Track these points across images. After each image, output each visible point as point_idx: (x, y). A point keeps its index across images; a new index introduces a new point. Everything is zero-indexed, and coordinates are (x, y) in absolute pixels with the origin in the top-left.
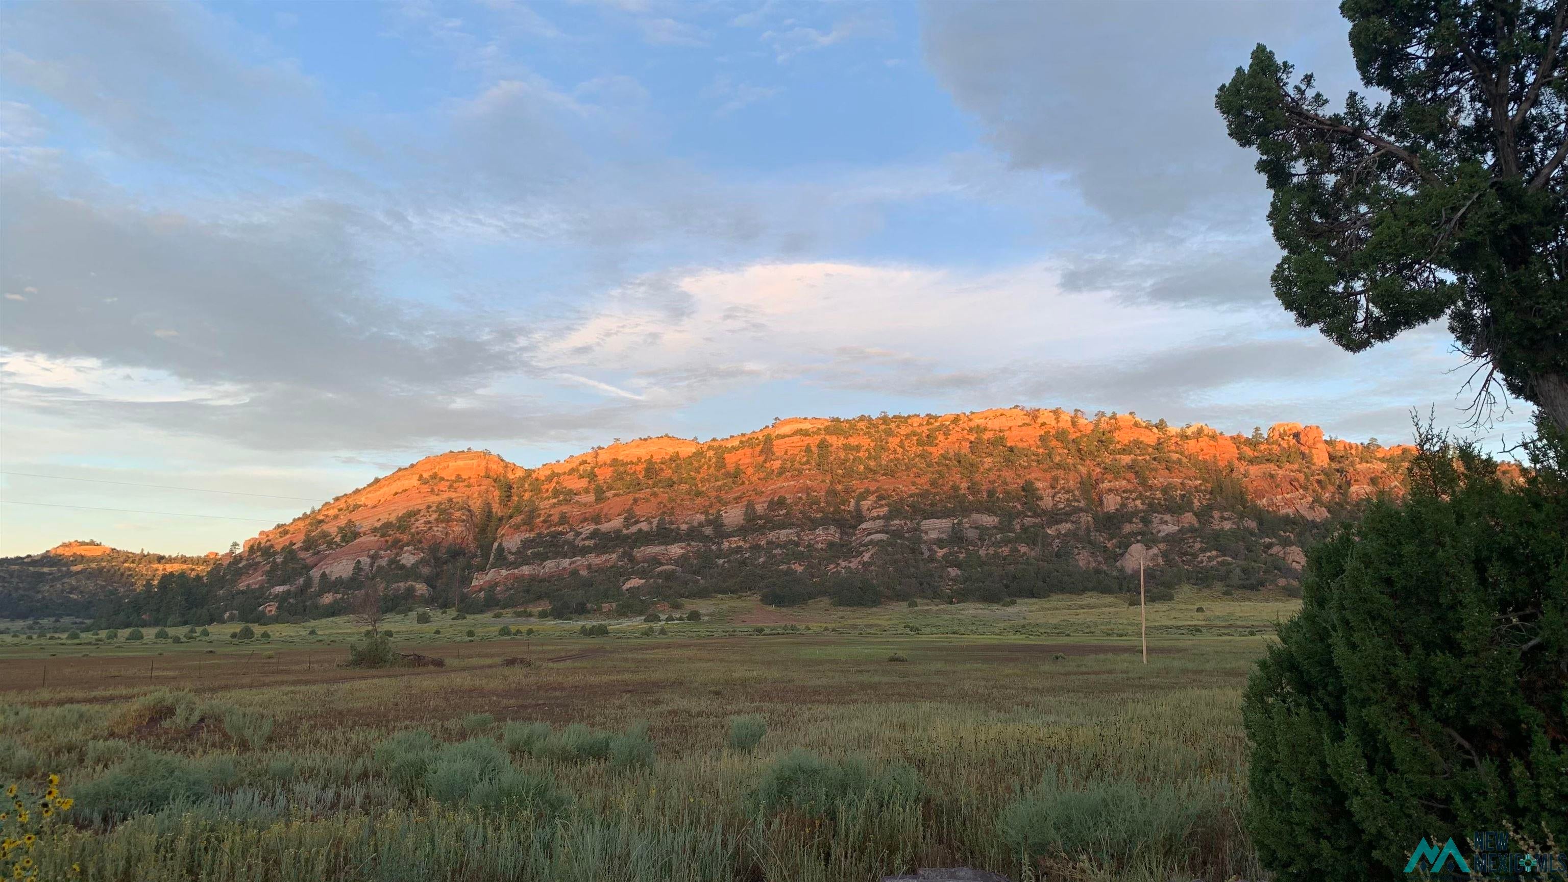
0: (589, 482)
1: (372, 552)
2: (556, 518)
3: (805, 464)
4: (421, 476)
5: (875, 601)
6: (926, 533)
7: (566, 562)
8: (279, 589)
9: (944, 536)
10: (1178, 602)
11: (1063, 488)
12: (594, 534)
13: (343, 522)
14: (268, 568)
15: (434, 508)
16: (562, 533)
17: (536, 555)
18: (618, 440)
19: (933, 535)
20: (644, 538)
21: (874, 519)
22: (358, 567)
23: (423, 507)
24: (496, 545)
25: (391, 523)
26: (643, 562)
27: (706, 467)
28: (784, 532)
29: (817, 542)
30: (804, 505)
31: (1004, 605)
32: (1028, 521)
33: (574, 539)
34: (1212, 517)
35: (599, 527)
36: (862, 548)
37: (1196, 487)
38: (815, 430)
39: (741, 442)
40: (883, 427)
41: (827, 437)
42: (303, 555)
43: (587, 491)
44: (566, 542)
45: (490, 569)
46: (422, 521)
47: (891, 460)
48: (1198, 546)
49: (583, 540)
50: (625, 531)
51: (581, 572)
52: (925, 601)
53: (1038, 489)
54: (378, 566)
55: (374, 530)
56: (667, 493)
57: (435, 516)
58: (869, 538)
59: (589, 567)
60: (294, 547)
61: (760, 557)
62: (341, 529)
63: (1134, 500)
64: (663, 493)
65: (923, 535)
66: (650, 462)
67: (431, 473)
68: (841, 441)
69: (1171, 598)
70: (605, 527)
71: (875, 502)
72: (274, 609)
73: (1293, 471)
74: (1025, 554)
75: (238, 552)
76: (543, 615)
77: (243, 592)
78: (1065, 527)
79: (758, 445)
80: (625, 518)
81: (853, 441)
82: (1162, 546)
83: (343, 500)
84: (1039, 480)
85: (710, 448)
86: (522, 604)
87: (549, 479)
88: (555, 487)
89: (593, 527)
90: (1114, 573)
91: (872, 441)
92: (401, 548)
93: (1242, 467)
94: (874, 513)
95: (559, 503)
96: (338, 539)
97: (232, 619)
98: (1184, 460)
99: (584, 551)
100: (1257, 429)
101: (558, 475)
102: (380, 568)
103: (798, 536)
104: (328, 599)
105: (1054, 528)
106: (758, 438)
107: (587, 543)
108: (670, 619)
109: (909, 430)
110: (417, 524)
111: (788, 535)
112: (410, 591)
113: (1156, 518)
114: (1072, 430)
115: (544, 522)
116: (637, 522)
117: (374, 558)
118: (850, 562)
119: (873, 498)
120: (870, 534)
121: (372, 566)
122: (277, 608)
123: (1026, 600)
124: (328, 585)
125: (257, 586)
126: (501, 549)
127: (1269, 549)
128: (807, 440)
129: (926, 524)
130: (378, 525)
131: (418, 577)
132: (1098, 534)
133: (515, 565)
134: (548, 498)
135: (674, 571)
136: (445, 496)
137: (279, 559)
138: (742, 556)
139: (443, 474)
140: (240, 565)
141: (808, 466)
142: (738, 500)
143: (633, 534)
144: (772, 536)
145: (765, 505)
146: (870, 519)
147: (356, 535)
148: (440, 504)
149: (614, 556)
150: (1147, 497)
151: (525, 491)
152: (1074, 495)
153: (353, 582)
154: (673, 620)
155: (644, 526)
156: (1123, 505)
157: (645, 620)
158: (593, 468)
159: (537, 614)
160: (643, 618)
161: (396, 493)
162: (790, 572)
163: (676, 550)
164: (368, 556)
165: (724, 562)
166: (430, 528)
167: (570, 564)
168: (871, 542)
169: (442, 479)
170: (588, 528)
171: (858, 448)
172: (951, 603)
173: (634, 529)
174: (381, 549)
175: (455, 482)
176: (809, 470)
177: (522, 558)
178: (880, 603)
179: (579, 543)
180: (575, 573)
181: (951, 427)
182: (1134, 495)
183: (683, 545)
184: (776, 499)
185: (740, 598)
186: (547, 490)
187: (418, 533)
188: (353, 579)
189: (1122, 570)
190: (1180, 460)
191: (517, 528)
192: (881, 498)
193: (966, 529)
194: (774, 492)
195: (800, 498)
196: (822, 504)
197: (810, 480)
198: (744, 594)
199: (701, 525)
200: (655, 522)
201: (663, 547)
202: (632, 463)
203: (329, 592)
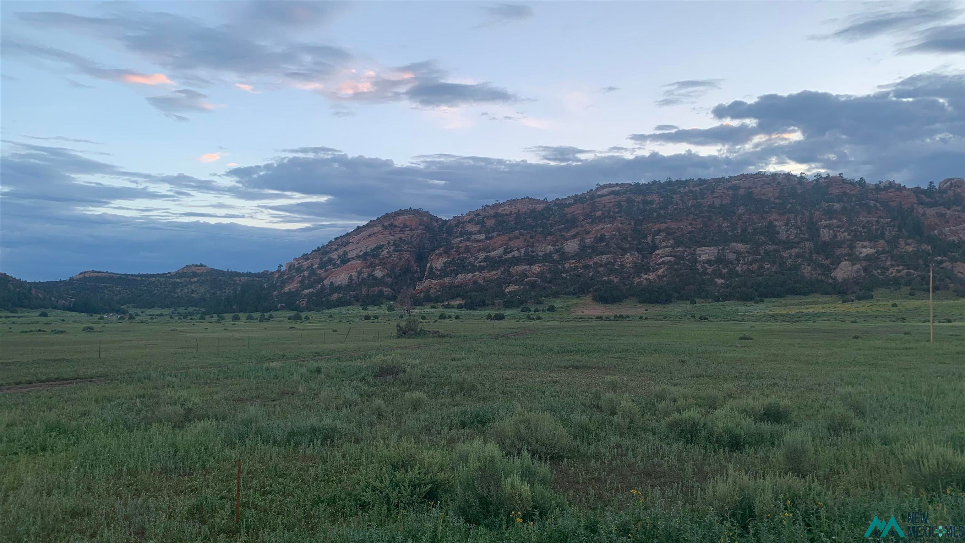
0: (481, 227)
1: (358, 269)
2: (463, 249)
3: (617, 213)
4: (383, 224)
5: (667, 300)
6: (700, 257)
7: (470, 276)
8: (307, 291)
9: (713, 258)
10: (877, 300)
11: (793, 225)
12: (486, 258)
13: (341, 252)
14: (300, 278)
15: (392, 244)
16: (466, 258)
17: (452, 271)
18: (498, 201)
19: (704, 257)
20: (517, 261)
21: (664, 247)
22: (351, 279)
23: (385, 243)
24: (428, 265)
25: (368, 252)
26: (516, 275)
27: (553, 216)
28: (604, 257)
29: (627, 263)
30: (617, 239)
31: (755, 303)
32: (770, 247)
33: (474, 262)
34: (899, 243)
35: (488, 254)
36: (657, 266)
37: (887, 223)
38: (623, 191)
39: (575, 200)
40: (669, 188)
41: (632, 196)
42: (319, 271)
43: (480, 232)
44: (470, 263)
45: (426, 280)
46: (386, 251)
47: (676, 209)
48: (888, 263)
49: (480, 262)
50: (504, 257)
51: (479, 281)
52: (701, 300)
53: (776, 226)
54: (362, 278)
55: (359, 257)
56: (529, 233)
57: (392, 248)
58: (661, 260)
59: (484, 278)
60: (314, 267)
61: (589, 272)
62: (339, 257)
63: (843, 233)
64: (528, 233)
65: (698, 258)
66: (518, 213)
67: (389, 223)
68: (640, 198)
69: (871, 297)
70: (492, 254)
71: (665, 237)
72: (304, 302)
73: (958, 211)
74: (768, 269)
75: (282, 270)
76: (460, 307)
77: (287, 293)
78: (794, 251)
79: (586, 202)
80: (504, 249)
81: (649, 198)
82: (864, 264)
83: (340, 240)
84: (776, 221)
85: (555, 204)
86: (447, 300)
87: (457, 226)
88: (461, 230)
89: (484, 254)
90: (830, 281)
91: (662, 197)
92: (375, 267)
93: (920, 210)
94: (664, 244)
95: (464, 240)
96: (338, 262)
97: (282, 308)
98: (878, 205)
99: (480, 269)
100: (931, 183)
101: (463, 223)
102: (363, 279)
103: (614, 259)
104: (335, 296)
105: (787, 252)
106: (585, 198)
107: (482, 264)
108: (536, 310)
109: (687, 189)
110: (383, 253)
111: (607, 259)
112: (381, 292)
113: (859, 244)
114: (798, 186)
115: (456, 251)
116: (511, 251)
117: (360, 273)
118: (649, 275)
119: (663, 235)
120: (661, 257)
121: (358, 278)
122: (307, 302)
123: (770, 299)
124: (335, 289)
125: (295, 290)
126: (431, 268)
127: (940, 264)
128: (619, 198)
129: (700, 250)
130: (361, 254)
131: (384, 284)
132: (817, 255)
133: (440, 277)
134: (457, 237)
135: (536, 281)
136: (398, 236)
137: (306, 273)
138: (578, 272)
139: (397, 223)
140: (284, 278)
141: (619, 215)
142: (574, 237)
143: (510, 258)
144: (597, 259)
145: (592, 240)
146: (661, 248)
147: (349, 260)
148: (395, 241)
149: (499, 272)
150: (852, 231)
151: (444, 233)
152: (801, 230)
153: (349, 286)
154: (538, 311)
155: (516, 253)
156: (835, 236)
157: (522, 311)
158: (483, 218)
159: (456, 306)
160: (520, 309)
161: (370, 235)
162: (609, 282)
163: (536, 268)
164: (356, 272)
165: (567, 276)
166: (390, 256)
167: (472, 277)
168: (663, 262)
169: (395, 226)
170: (482, 255)
171: (651, 202)
172: (718, 301)
173: (510, 256)
174: (363, 268)
175: (403, 228)
176: (620, 217)
177: (444, 273)
178: (670, 301)
179: (477, 263)
180: (475, 282)
181: (715, 187)
182: (843, 230)
183: (541, 265)
184: (599, 235)
185: (578, 297)
186: (457, 232)
187: (384, 259)
188: (348, 285)
189: (835, 279)
190: (876, 205)
191: (440, 255)
192: (668, 234)
193: (728, 253)
194: (598, 231)
195: (615, 235)
196: (629, 239)
197: (622, 224)
198: (581, 295)
199: (551, 253)
200: (523, 251)
201: (528, 267)
202: (506, 215)
203: (335, 293)
